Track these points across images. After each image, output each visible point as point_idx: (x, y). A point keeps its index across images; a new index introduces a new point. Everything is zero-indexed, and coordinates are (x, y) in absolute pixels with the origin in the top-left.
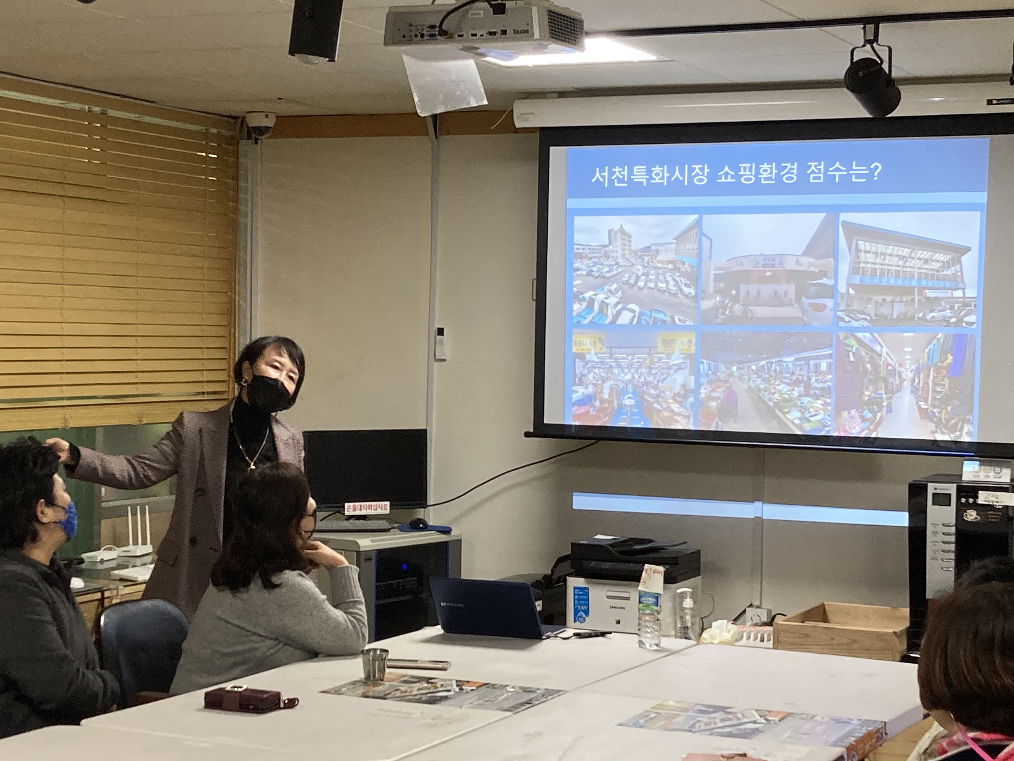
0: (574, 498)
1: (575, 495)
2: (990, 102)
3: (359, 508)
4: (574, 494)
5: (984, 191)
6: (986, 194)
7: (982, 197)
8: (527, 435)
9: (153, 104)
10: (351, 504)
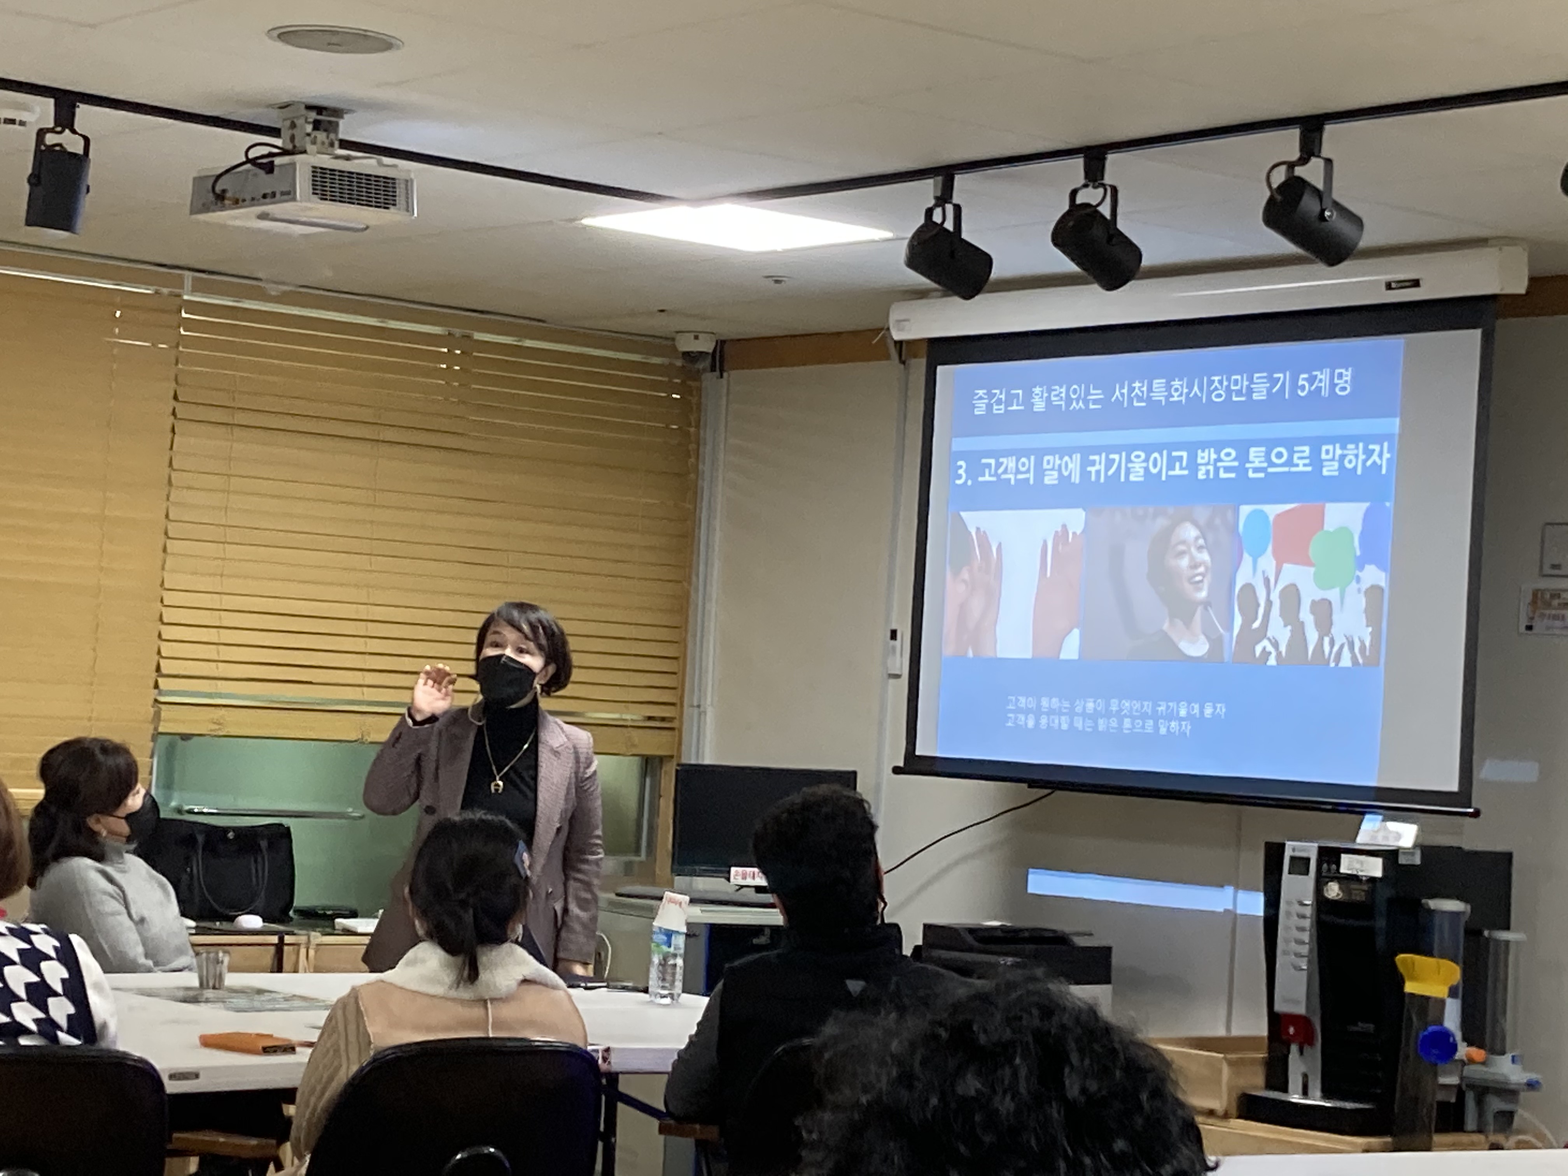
0: (1030, 877)
1: (1033, 873)
2: (1389, 286)
3: (752, 875)
4: (1031, 870)
5: (1396, 416)
6: (1397, 421)
7: (1394, 425)
8: (897, 770)
9: (541, 324)
10: (740, 869)
